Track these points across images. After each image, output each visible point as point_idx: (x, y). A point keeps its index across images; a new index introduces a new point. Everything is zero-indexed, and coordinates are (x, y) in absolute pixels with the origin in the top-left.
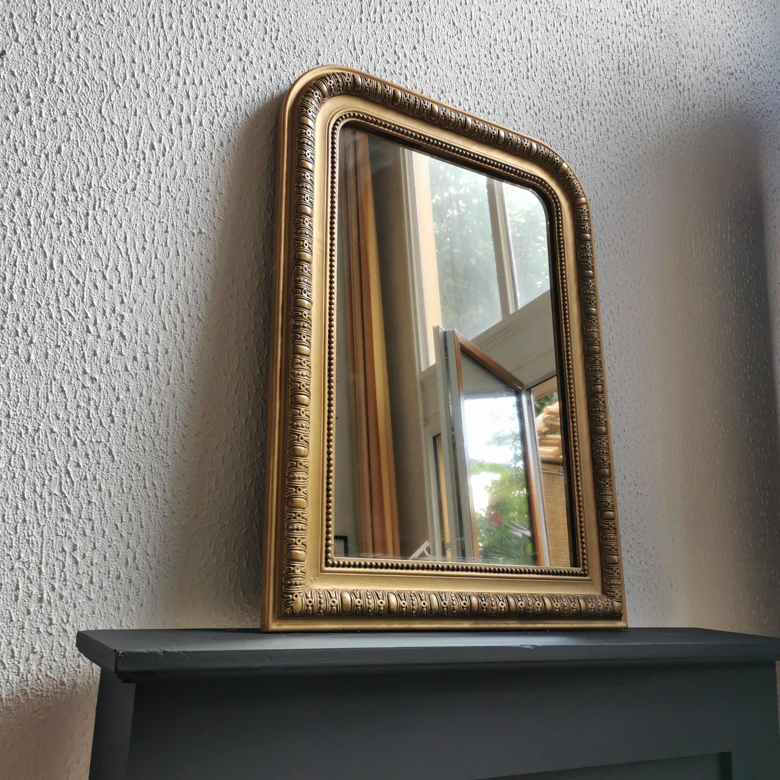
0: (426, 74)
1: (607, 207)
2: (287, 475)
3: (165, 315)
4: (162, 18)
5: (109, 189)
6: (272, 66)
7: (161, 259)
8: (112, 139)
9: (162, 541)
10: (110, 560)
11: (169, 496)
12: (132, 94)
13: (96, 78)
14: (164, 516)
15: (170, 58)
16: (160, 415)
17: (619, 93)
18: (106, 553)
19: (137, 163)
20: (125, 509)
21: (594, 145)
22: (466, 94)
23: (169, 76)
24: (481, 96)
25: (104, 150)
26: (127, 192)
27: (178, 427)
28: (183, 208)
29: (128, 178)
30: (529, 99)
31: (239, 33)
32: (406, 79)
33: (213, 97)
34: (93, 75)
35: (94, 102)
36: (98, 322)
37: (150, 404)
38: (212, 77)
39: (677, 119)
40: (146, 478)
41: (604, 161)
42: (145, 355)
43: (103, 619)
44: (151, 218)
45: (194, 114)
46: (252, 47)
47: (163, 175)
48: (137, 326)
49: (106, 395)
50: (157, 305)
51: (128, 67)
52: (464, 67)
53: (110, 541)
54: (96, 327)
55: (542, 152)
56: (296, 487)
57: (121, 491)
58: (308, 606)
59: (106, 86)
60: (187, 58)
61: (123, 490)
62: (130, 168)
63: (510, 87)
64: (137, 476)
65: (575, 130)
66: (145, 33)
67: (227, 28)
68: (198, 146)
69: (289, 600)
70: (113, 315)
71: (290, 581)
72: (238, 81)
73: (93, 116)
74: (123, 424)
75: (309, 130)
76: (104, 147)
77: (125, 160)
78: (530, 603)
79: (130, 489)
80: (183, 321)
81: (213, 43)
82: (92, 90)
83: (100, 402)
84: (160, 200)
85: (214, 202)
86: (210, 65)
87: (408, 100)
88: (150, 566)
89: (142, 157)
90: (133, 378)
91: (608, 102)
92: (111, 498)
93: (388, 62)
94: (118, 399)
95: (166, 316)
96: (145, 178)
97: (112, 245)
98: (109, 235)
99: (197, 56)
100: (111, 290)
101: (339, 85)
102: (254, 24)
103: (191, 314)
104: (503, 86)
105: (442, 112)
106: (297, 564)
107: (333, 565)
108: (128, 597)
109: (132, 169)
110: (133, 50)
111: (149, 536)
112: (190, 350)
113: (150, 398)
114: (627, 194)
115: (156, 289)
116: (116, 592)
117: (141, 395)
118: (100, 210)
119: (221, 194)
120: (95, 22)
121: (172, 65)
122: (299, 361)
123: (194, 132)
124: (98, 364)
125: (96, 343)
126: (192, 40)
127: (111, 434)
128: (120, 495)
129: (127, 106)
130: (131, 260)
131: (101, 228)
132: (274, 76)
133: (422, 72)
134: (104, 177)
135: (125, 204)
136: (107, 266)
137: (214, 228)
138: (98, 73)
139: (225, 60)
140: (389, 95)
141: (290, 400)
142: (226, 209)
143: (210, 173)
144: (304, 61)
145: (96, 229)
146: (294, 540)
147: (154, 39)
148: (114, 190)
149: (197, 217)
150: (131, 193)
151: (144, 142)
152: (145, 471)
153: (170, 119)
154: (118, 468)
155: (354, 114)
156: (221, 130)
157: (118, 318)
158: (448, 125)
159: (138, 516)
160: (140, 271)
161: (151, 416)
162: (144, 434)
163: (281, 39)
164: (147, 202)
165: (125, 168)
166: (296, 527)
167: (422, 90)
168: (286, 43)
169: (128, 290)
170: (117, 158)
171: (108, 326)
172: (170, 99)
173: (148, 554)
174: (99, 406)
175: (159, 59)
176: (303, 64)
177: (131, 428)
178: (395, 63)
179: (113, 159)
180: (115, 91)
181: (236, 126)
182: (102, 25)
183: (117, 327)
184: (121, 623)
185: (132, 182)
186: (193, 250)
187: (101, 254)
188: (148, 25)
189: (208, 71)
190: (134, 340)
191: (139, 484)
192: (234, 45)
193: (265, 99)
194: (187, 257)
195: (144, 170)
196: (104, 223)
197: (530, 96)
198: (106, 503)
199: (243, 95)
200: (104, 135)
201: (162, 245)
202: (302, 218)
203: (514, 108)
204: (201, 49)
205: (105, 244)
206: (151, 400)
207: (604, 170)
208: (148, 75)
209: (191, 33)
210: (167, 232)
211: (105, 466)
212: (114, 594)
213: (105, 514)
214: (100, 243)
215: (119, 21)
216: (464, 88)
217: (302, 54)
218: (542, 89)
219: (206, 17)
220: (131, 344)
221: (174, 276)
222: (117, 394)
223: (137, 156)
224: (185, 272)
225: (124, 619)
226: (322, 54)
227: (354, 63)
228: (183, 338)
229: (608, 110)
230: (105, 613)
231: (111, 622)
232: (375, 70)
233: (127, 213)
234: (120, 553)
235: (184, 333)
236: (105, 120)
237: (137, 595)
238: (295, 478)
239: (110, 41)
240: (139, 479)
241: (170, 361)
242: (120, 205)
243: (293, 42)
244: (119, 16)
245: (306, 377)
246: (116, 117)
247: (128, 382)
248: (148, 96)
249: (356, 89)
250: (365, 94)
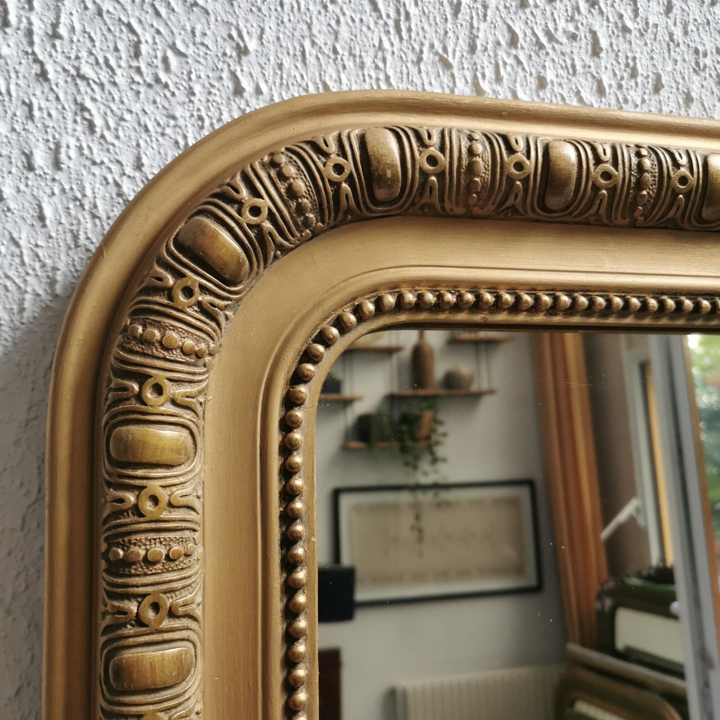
6: (41, 158)
101: (300, 210)
132: (55, 200)
144: (181, 96)
163: (73, 29)
167: (658, 77)
168: (97, 38)
176: (178, 112)
193: (22, 310)
217: (167, 69)
226: (252, 44)
227: (386, 44)
232: (473, 49)
243: (129, 26)
249: (381, 193)
250: (426, 199)
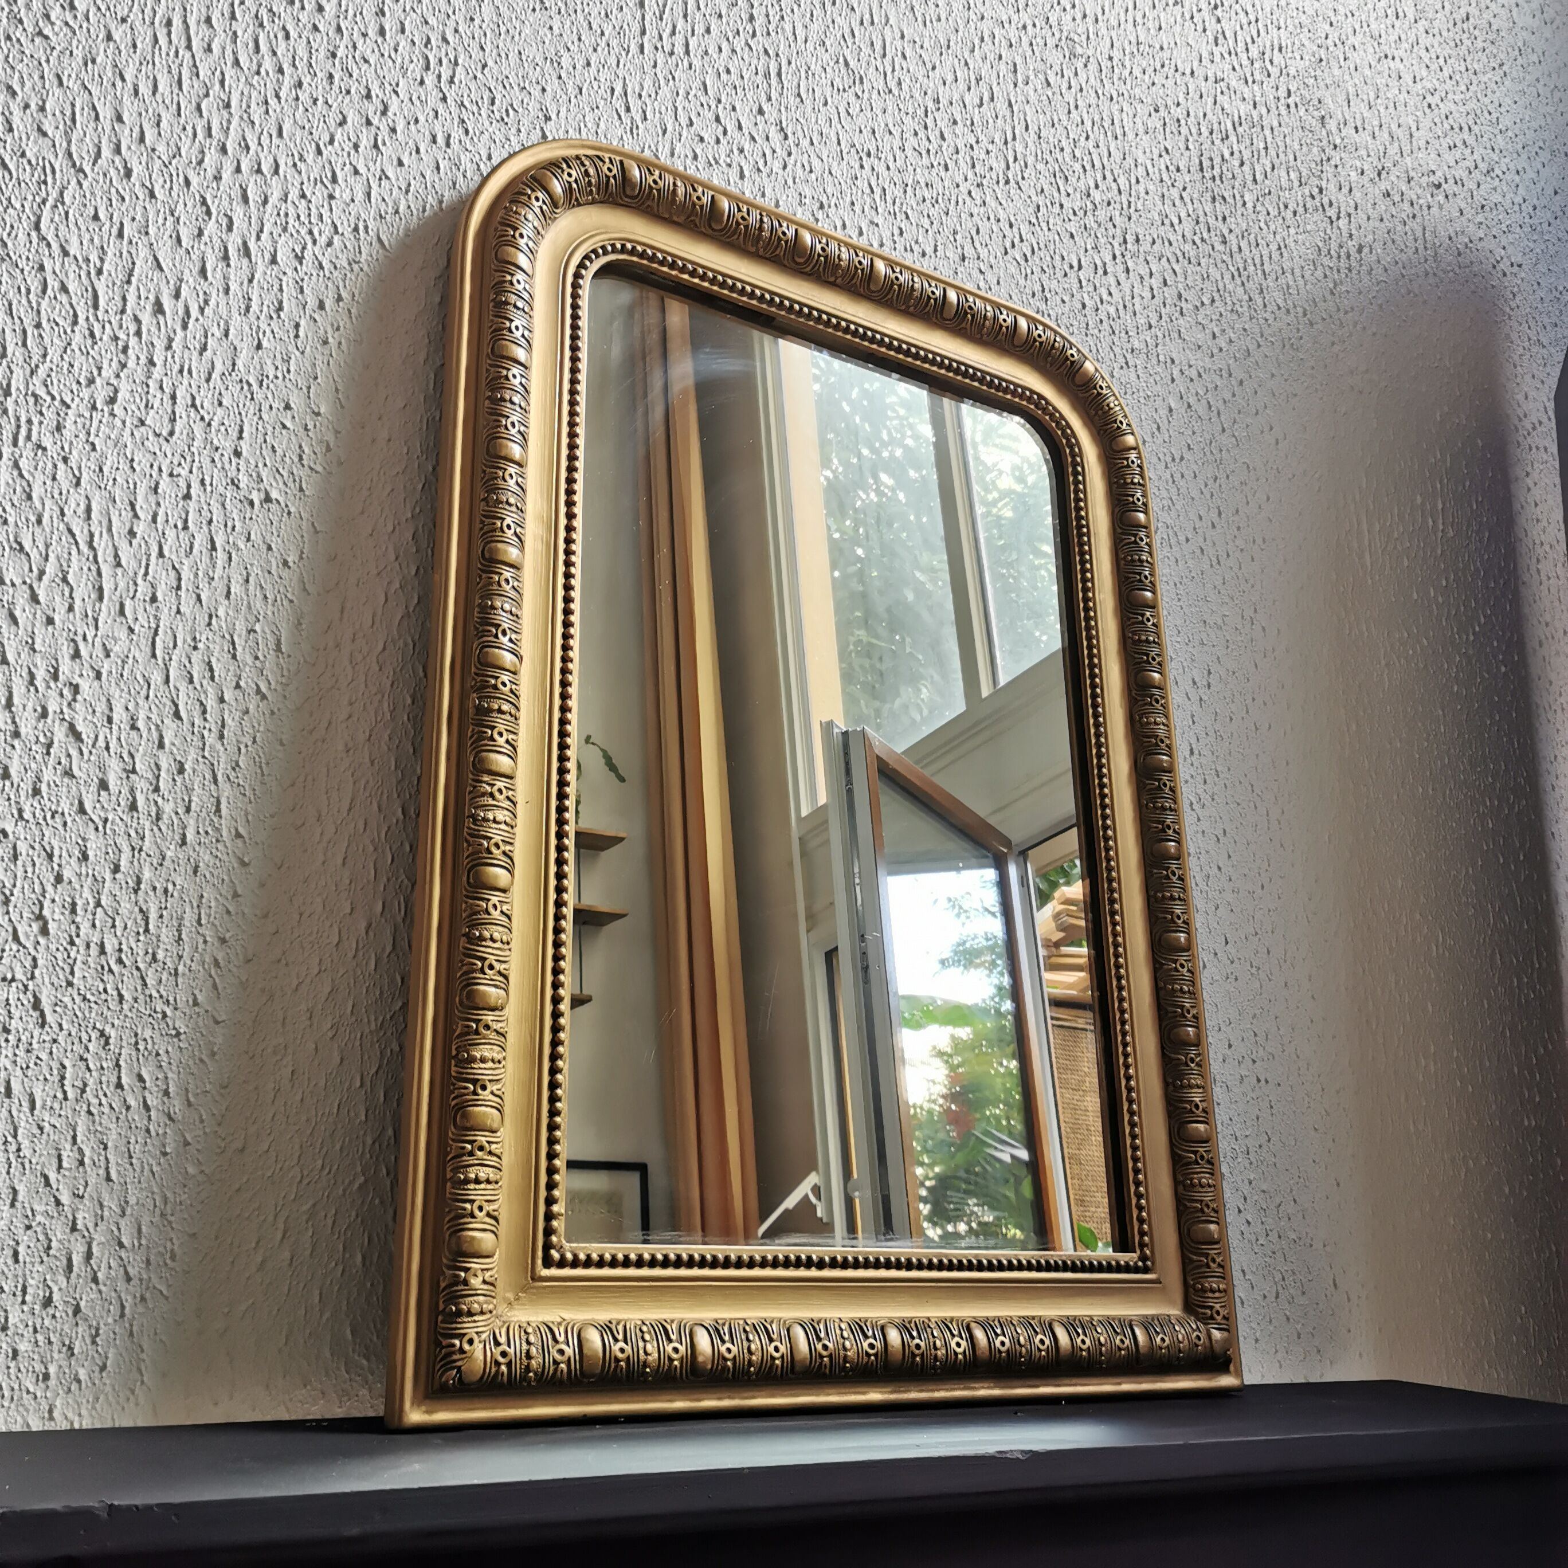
0: (785, 167)
1: (1182, 458)
2: (454, 1053)
3: (178, 685)
4: (188, 27)
5: (53, 398)
6: (441, 140)
7: (173, 557)
8: (64, 289)
9: (158, 1211)
10: (28, 1260)
11: (177, 1106)
12: (113, 190)
13: (28, 153)
14: (165, 1154)
15: (205, 113)
16: (161, 916)
17: (1201, 219)
18: (18, 1243)
19: (121, 344)
20: (69, 1138)
21: (1150, 327)
22: (874, 212)
23: (203, 152)
24: (907, 217)
25: (43, 312)
26: (94, 407)
27: (205, 942)
28: (227, 445)
29: (100, 375)
30: (1011, 226)
31: (366, 65)
32: (742, 176)
33: (303, 201)
34: (23, 145)
35: (23, 206)
36: (16, 700)
37: (136, 891)
38: (302, 158)
39: (1326, 276)
40: (122, 1063)
41: (1173, 361)
42: (128, 777)
43: (6, 1404)
44: (152, 466)
45: (258, 238)
46: (394, 96)
47: (181, 371)
48: (111, 710)
49: (30, 870)
50: (160, 662)
51: (107, 132)
52: (869, 155)
53: (30, 1214)
54: (11, 712)
55: (1040, 336)
56: (475, 1082)
57: (60, 1095)
58: (498, 1364)
59: (54, 172)
60: (245, 116)
61: (65, 1093)
62: (103, 352)
63: (968, 199)
64: (100, 1059)
65: (1110, 294)
66: (149, 58)
67: (339, 54)
68: (265, 309)
69: (454, 1353)
70: (52, 684)
71: (456, 1305)
72: (362, 170)
73: (20, 235)
74: (70, 936)
75: (520, 276)
76: (44, 304)
77: (92, 335)
78: (1022, 1339)
79: (83, 1091)
80: (222, 700)
81: (305, 85)
82: (18, 179)
83: (14, 886)
84: (173, 427)
85: (302, 432)
86: (299, 133)
87: (743, 218)
88: (126, 1273)
89: (132, 329)
90: (97, 829)
91: (1180, 238)
92: (36, 1112)
93: (702, 140)
94: (59, 879)
95: (181, 689)
96: (140, 375)
97: (55, 525)
98: (48, 503)
99: (267, 112)
100: (50, 628)
101: (590, 182)
102: (400, 48)
103: (242, 683)
104: (954, 198)
105: (819, 247)
106: (475, 1265)
107: (562, 1264)
108: (70, 1348)
109: (109, 356)
110: (118, 94)
111: (127, 1202)
112: (238, 765)
113: (138, 877)
114: (1224, 430)
115: (158, 626)
116: (40, 1338)
117: (116, 869)
118: (29, 445)
119: (318, 414)
120: (30, 30)
121: (209, 129)
122: (488, 788)
123: (257, 276)
124: (12, 797)
125: (8, 749)
126: (256, 77)
127: (40, 962)
128: (56, 1106)
129: (102, 215)
130: (100, 559)
131: (29, 486)
132: (446, 162)
133: (776, 162)
134: (42, 372)
135: (89, 434)
136: (42, 573)
137: (301, 490)
138: (36, 142)
139: (332, 124)
140: (702, 207)
141: (465, 878)
142: (328, 449)
143: (292, 369)
144: (514, 131)
145: (19, 489)
146: (468, 1206)
147: (169, 72)
148: (63, 402)
149: (260, 465)
150: (106, 409)
151: (139, 297)
152: (121, 1047)
153: (202, 247)
154: (55, 1041)
155: (623, 246)
156: (321, 274)
157: (65, 692)
158: (834, 274)
159: (99, 1154)
160: (122, 585)
161: (139, 917)
162: (120, 961)
163: (461, 82)
164: (142, 429)
165: (91, 352)
166: (473, 1176)
167: (778, 201)
168: (473, 90)
169: (92, 628)
170: (73, 331)
171: (39, 709)
172: (204, 202)
173: (121, 1245)
174: (12, 895)
175: (179, 115)
176: (512, 137)
177: (88, 946)
178: (718, 141)
179: (65, 332)
180: (74, 182)
181: (356, 267)
182: (47, 38)
183: (62, 712)
184: (50, 1411)
185: (108, 384)
186: (248, 540)
187: (27, 545)
188: (156, 41)
189: (292, 145)
190: (101, 743)
191: (104, 1079)
192: (353, 91)
193: (424, 211)
194: (234, 555)
195: (138, 358)
196: (38, 474)
197: (1013, 219)
198: (23, 1124)
199: (373, 200)
200: (45, 279)
201: (176, 526)
202: (500, 468)
203: (977, 245)
204: (278, 97)
205: (39, 522)
206: (139, 882)
207: (1173, 380)
208: (153, 150)
209: (255, 61)
210: (187, 497)
211: (23, 1038)
212: (36, 1342)
213: (19, 1150)
214: (27, 520)
215: (89, 31)
216: (868, 200)
217: (508, 115)
218: (1038, 207)
219: (289, 27)
220: (94, 751)
221: (203, 597)
222: (56, 867)
223: (121, 327)
224: (229, 588)
225: (58, 1403)
226: (554, 117)
227: (625, 137)
228: (221, 737)
229: (1179, 254)
230: (13, 1389)
231: (27, 1410)
232: (672, 155)
233: (93, 454)
234: (54, 1244)
235: (223, 726)
236: (49, 245)
237: (94, 1342)
238: (472, 1060)
239: (66, 73)
240: (105, 1065)
241: (189, 790)
242: (77, 436)
243: (490, 89)
244: (88, 19)
245: (503, 826)
246: (74, 241)
247: (84, 839)
248: (152, 195)
249: (628, 192)
250: (649, 203)
